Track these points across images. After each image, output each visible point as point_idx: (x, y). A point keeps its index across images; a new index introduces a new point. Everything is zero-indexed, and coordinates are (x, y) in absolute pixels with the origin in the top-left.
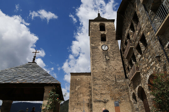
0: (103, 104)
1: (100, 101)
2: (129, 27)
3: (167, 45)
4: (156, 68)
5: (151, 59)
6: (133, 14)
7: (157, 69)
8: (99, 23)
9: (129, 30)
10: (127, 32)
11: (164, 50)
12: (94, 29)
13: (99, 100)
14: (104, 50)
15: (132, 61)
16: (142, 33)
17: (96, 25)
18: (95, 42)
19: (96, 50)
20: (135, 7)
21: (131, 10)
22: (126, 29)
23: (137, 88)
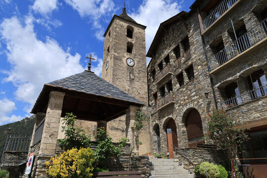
0: (121, 132)
1: (117, 129)
2: (172, 48)
3: (217, 85)
4: (198, 102)
5: (194, 93)
6: (184, 37)
7: (200, 104)
8: (128, 25)
9: (171, 52)
10: (166, 53)
11: (213, 89)
12: (120, 32)
13: (117, 127)
14: (129, 66)
15: (166, 88)
16: (190, 63)
17: (122, 26)
18: (119, 51)
19: (119, 62)
20: (189, 31)
21: (182, 31)
22: (165, 48)
23: (165, 119)
